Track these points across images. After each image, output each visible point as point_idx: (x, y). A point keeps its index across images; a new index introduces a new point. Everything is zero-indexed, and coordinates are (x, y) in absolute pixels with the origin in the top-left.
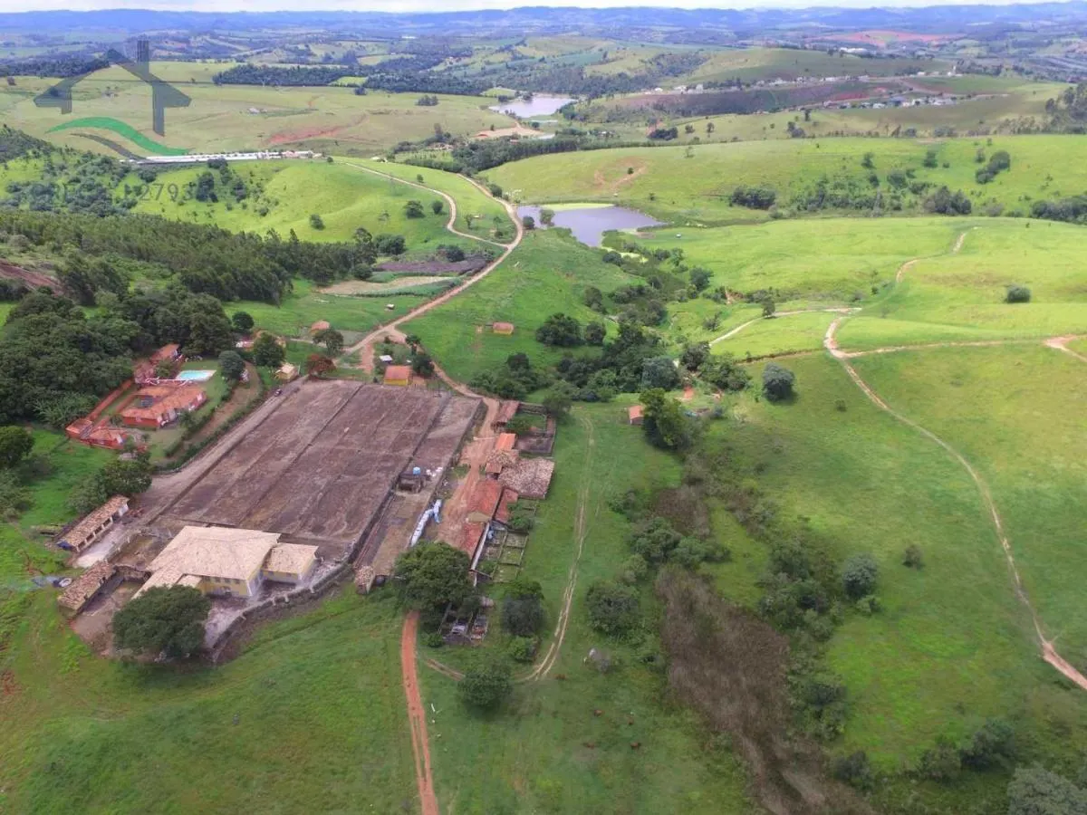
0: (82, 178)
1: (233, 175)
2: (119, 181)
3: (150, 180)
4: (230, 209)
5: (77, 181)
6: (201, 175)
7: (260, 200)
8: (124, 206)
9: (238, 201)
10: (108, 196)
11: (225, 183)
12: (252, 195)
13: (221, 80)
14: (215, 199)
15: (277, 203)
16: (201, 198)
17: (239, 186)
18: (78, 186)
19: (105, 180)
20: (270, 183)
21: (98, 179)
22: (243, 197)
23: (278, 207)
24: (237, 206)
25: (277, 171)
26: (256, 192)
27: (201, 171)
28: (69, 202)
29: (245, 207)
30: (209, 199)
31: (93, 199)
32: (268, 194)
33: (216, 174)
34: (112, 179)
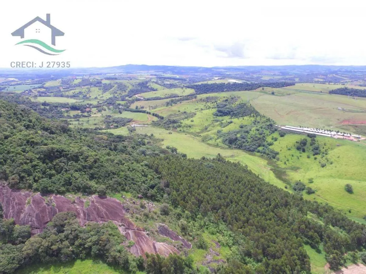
0: (261, 129)
1: (316, 142)
2: (271, 133)
3: (282, 136)
4: (308, 157)
5: (258, 130)
6: (303, 138)
7: (324, 158)
8: (268, 144)
9: (314, 155)
10: (265, 139)
11: (311, 145)
12: (321, 153)
13: (332, 92)
14: (304, 151)
15: (331, 163)
16: (298, 149)
17: (317, 149)
18: (257, 132)
19: (267, 132)
20: (332, 151)
21: (265, 131)
22: (316, 154)
23: (331, 165)
24: (312, 157)
25: (338, 146)
26: (323, 153)
27: (303, 137)
28: (252, 138)
29: (315, 159)
30: (302, 150)
31: (259, 139)
32: (328, 156)
33: (309, 139)
34: (270, 132)
